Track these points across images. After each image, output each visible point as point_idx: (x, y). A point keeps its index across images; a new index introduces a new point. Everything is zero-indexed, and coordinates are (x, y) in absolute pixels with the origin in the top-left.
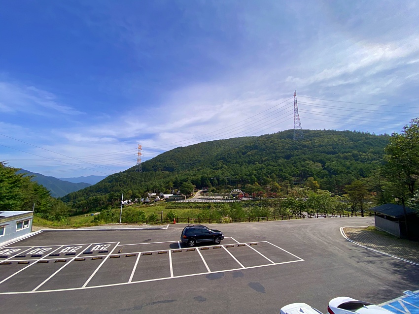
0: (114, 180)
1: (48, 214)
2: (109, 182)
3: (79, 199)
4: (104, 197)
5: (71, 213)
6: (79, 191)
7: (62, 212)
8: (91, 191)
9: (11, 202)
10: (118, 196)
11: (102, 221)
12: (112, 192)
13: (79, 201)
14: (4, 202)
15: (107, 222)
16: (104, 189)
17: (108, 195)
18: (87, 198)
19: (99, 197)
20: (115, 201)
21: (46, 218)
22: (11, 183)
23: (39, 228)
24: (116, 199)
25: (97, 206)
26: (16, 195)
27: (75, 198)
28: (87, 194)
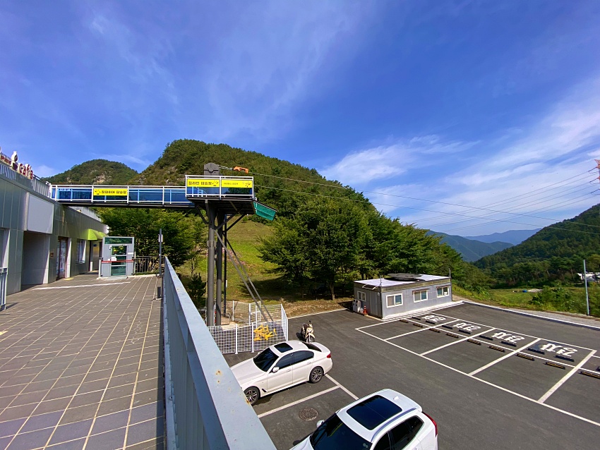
0: (554, 236)
1: (463, 282)
2: (544, 239)
3: (499, 265)
4: (541, 265)
5: (491, 285)
6: (495, 254)
7: (480, 281)
8: (516, 255)
9: (427, 265)
10: (568, 264)
11: (550, 305)
12: (555, 257)
13: (499, 269)
14: (421, 265)
15: (559, 308)
16: (536, 251)
17: (547, 262)
18: (512, 265)
19: (530, 264)
20: (564, 273)
21: (463, 286)
22: (424, 246)
23: (459, 298)
24: (566, 270)
25: (530, 279)
26: (430, 258)
27: (492, 263)
28: (508, 258)
